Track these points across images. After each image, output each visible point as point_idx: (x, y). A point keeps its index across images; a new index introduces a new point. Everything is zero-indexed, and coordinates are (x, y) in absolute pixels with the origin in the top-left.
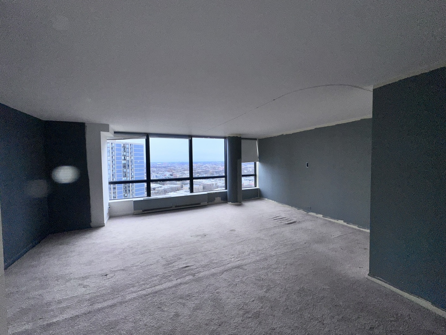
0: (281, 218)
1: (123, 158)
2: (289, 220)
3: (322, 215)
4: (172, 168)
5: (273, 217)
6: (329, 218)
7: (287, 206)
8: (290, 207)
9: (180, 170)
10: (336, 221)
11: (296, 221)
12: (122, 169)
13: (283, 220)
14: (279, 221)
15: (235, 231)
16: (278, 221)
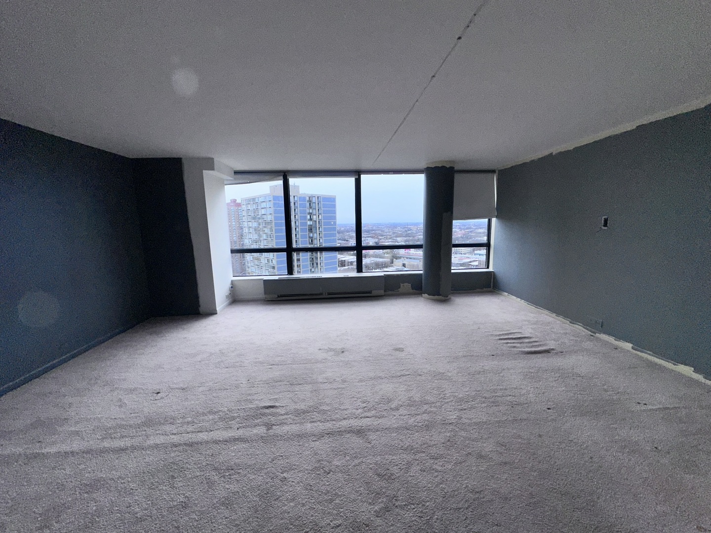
0: (519, 338)
1: (309, 217)
2: (537, 344)
3: (631, 345)
4: (378, 232)
5: (501, 333)
6: (649, 354)
7: (546, 312)
8: (554, 315)
9: (390, 235)
10: (669, 365)
11: (553, 349)
12: (308, 233)
13: (521, 343)
14: (511, 343)
15: (403, 351)
16: (507, 343)
